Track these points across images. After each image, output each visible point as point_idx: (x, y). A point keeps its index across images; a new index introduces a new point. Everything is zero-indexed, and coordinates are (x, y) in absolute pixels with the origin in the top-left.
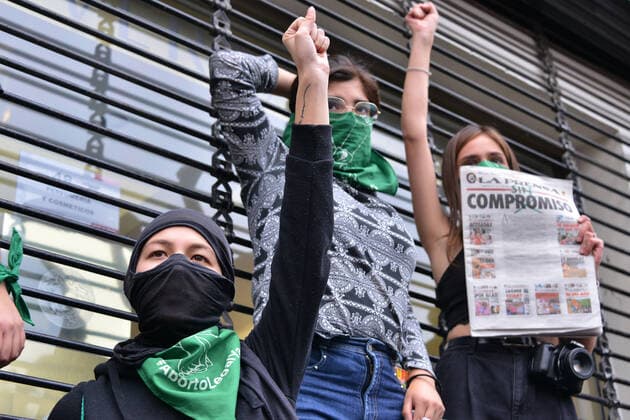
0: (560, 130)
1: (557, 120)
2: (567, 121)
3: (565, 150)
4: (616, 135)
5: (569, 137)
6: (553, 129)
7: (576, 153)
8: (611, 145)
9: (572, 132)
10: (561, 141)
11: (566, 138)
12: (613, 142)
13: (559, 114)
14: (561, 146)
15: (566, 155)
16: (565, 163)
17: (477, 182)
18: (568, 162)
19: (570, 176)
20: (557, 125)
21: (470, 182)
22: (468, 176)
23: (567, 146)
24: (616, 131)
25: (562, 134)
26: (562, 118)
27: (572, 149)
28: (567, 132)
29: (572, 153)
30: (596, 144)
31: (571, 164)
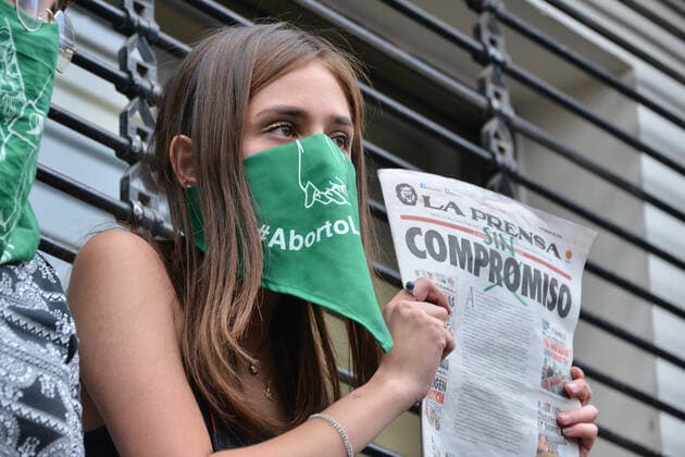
0: (483, 59)
1: (477, 34)
2: (505, 36)
3: (491, 113)
4: (625, 81)
5: (504, 78)
6: (467, 56)
7: (518, 121)
8: (608, 106)
9: (511, 65)
10: (482, 90)
11: (497, 81)
12: (613, 96)
13: (485, 18)
14: (482, 101)
15: (492, 126)
16: (487, 147)
17: (420, 204)
18: (494, 144)
19: (496, 180)
20: (478, 46)
21: (405, 202)
22: (399, 188)
23: (496, 104)
24: (626, 68)
25: (488, 71)
26: (492, 29)
27: (509, 111)
28: (501, 66)
29: (507, 122)
30: (571, 100)
31: (502, 150)
